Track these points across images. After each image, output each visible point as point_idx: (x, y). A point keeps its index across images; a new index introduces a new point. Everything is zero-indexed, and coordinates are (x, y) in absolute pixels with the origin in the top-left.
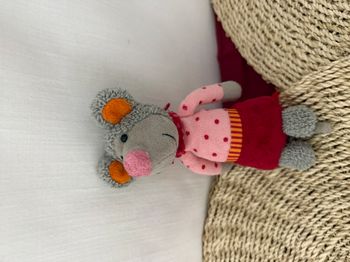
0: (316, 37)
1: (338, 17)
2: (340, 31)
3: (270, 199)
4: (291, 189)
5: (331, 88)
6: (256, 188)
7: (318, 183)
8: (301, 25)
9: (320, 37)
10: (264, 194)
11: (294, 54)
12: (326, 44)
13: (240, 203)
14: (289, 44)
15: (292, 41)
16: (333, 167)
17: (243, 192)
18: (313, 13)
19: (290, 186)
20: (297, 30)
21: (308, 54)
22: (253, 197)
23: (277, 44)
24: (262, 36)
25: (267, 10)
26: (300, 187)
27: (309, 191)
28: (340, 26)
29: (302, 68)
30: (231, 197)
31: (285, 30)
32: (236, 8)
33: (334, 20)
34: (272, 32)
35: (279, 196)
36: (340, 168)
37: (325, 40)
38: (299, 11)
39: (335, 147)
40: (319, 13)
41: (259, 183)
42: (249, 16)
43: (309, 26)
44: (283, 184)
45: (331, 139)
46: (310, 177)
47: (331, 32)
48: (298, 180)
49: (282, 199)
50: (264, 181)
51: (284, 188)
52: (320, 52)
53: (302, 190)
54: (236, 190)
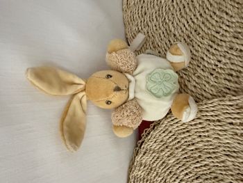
0: (201, 77)
1: (217, 66)
2: (218, 75)
3: (169, 177)
4: (183, 173)
5: (212, 116)
6: (159, 168)
7: (201, 173)
9: (204, 76)
10: (165, 172)
12: (208, 83)
13: (149, 176)
15: (184, 76)
16: (212, 164)
17: (151, 169)
18: (199, 59)
19: (183, 171)
20: (188, 69)
21: (195, 87)
22: (157, 173)
26: (190, 173)
27: (196, 176)
28: (218, 72)
30: (143, 174)
33: (214, 67)
35: (176, 176)
36: (217, 166)
37: (207, 80)
39: (214, 153)
40: (204, 60)
41: (162, 165)
43: (197, 67)
44: (178, 169)
45: (211, 147)
46: (196, 168)
47: (212, 74)
48: (188, 168)
49: (177, 178)
50: (165, 165)
52: (204, 88)
53: (191, 175)
54: (146, 168)
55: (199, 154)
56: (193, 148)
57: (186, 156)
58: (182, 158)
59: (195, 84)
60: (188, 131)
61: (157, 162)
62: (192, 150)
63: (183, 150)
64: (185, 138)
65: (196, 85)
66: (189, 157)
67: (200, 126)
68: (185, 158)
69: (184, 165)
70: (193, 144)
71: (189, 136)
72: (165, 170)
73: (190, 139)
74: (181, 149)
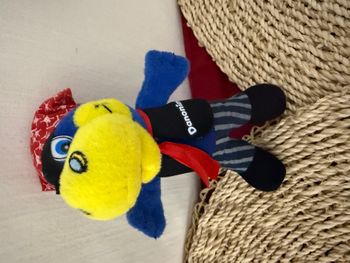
0: (331, 47)
4: (298, 244)
6: (246, 239)
7: (338, 240)
8: (307, 31)
9: (337, 46)
10: (258, 246)
11: (297, 69)
12: (348, 56)
13: (226, 257)
14: (289, 56)
15: (294, 52)
17: (229, 243)
18: (325, 15)
19: (296, 240)
20: (302, 37)
21: (318, 68)
22: (242, 249)
23: (272, 56)
24: (250, 46)
25: (255, 13)
26: (312, 243)
27: (325, 249)
29: (311, 88)
31: (283, 38)
32: (213, 11)
34: (265, 40)
35: (281, 253)
37: (344, 50)
38: (303, 13)
40: (335, 14)
41: (251, 232)
42: (230, 20)
43: (319, 32)
44: (285, 237)
46: (326, 231)
48: (307, 233)
49: (284, 256)
50: (256, 231)
51: (286, 242)
52: (338, 67)
53: (315, 247)
54: (220, 240)
55: (332, 202)
56: (317, 190)
57: (302, 209)
58: (292, 214)
59: (318, 63)
60: (306, 158)
61: (241, 227)
62: (316, 196)
63: (295, 198)
64: (300, 171)
65: (322, 65)
66: (309, 211)
67: (336, 141)
68: (301, 213)
69: (297, 228)
70: (318, 183)
71: (310, 166)
72: (257, 241)
73: (311, 172)
74: (291, 197)
